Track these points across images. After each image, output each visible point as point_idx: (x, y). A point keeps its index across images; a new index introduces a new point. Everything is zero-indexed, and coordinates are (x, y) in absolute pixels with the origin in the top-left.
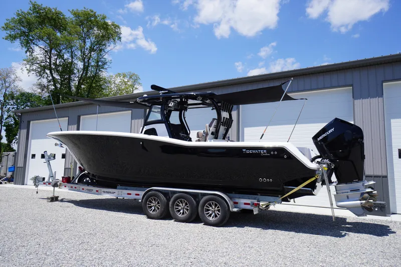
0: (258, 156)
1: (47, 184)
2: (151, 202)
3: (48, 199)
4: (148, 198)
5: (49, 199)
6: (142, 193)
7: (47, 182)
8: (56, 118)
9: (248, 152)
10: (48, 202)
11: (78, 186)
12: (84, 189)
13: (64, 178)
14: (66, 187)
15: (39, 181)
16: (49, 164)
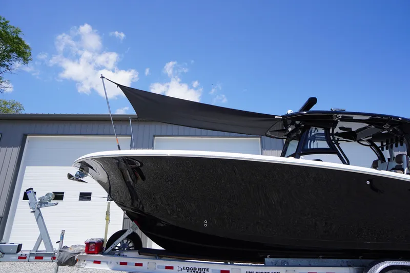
1: (33, 258)
7: (31, 254)
11: (148, 261)
12: (172, 268)
13: (91, 245)
14: (99, 262)
15: (4, 253)
16: (40, 214)
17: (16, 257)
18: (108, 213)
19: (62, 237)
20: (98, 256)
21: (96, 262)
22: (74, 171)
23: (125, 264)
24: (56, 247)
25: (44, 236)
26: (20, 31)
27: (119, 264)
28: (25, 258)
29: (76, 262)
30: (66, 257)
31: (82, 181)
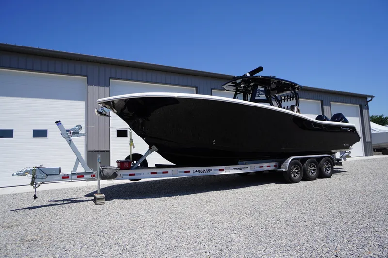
1: (75, 177)
7: (73, 174)
11: (172, 170)
13: (125, 164)
15: (47, 175)
17: (59, 177)
21: (131, 175)
23: (155, 173)
27: (150, 173)
28: (68, 177)
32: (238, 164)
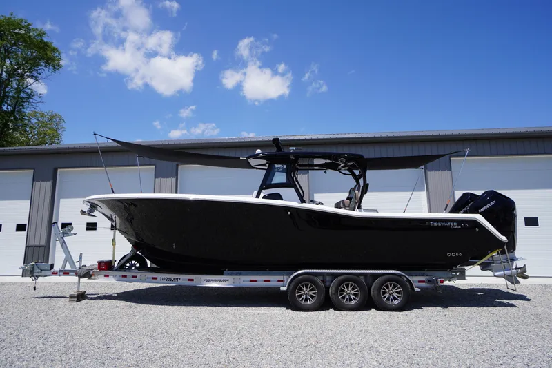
0: (447, 228)
1: (62, 273)
2: (302, 290)
3: (71, 297)
4: (297, 284)
5: (74, 297)
6: (288, 280)
7: (60, 271)
8: (102, 166)
9: (436, 224)
10: (70, 302)
11: (140, 274)
12: (156, 278)
13: (102, 264)
14: (108, 276)
15: (42, 270)
16: (64, 242)
17: (50, 273)
18: (114, 240)
19: (81, 258)
20: (107, 272)
21: (106, 276)
22: (86, 208)
23: (125, 276)
24: (77, 265)
25: (69, 258)
26: (44, 34)
27: (121, 276)
28: (56, 273)
29: (91, 276)
30: (83, 272)
31: (92, 216)
32: (222, 275)
